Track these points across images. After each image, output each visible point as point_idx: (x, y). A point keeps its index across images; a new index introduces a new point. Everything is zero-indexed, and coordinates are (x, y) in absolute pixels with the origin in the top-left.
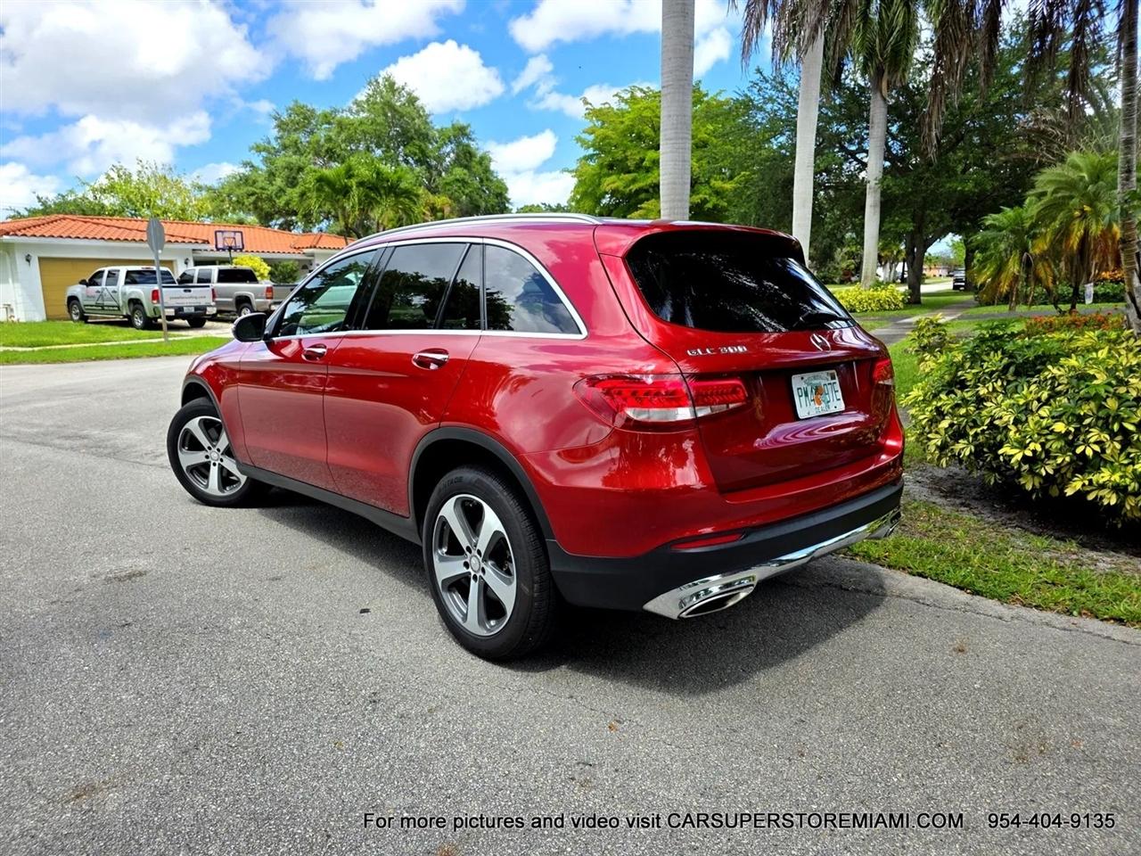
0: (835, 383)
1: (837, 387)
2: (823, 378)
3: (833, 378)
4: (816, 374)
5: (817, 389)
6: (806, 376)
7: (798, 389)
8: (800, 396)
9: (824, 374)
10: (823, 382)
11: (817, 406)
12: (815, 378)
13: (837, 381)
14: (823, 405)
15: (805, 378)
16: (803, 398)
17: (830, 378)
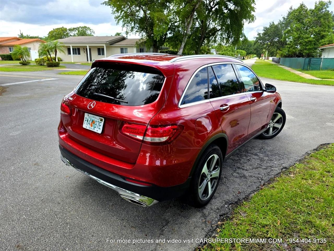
0: (101, 123)
1: (102, 124)
2: (97, 119)
3: (101, 120)
4: (94, 116)
5: (93, 121)
6: (90, 115)
7: (86, 118)
8: (85, 120)
9: (98, 117)
10: (96, 120)
11: (90, 126)
12: (93, 117)
13: (103, 122)
14: (93, 127)
15: (89, 116)
16: (86, 122)
17: (100, 120)
